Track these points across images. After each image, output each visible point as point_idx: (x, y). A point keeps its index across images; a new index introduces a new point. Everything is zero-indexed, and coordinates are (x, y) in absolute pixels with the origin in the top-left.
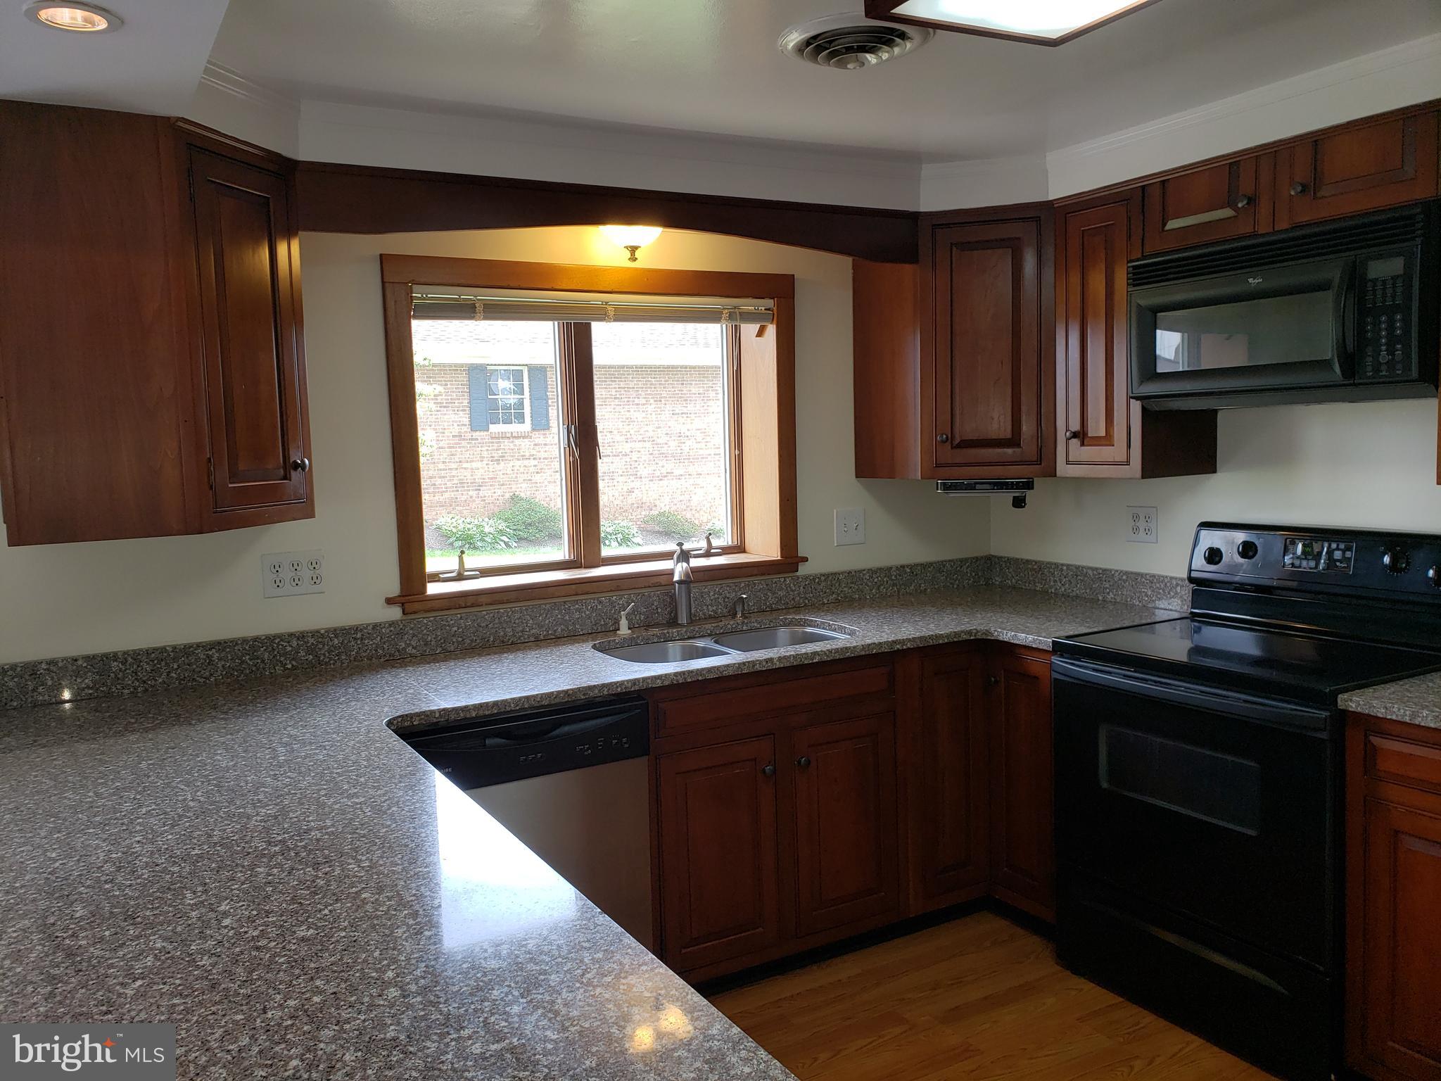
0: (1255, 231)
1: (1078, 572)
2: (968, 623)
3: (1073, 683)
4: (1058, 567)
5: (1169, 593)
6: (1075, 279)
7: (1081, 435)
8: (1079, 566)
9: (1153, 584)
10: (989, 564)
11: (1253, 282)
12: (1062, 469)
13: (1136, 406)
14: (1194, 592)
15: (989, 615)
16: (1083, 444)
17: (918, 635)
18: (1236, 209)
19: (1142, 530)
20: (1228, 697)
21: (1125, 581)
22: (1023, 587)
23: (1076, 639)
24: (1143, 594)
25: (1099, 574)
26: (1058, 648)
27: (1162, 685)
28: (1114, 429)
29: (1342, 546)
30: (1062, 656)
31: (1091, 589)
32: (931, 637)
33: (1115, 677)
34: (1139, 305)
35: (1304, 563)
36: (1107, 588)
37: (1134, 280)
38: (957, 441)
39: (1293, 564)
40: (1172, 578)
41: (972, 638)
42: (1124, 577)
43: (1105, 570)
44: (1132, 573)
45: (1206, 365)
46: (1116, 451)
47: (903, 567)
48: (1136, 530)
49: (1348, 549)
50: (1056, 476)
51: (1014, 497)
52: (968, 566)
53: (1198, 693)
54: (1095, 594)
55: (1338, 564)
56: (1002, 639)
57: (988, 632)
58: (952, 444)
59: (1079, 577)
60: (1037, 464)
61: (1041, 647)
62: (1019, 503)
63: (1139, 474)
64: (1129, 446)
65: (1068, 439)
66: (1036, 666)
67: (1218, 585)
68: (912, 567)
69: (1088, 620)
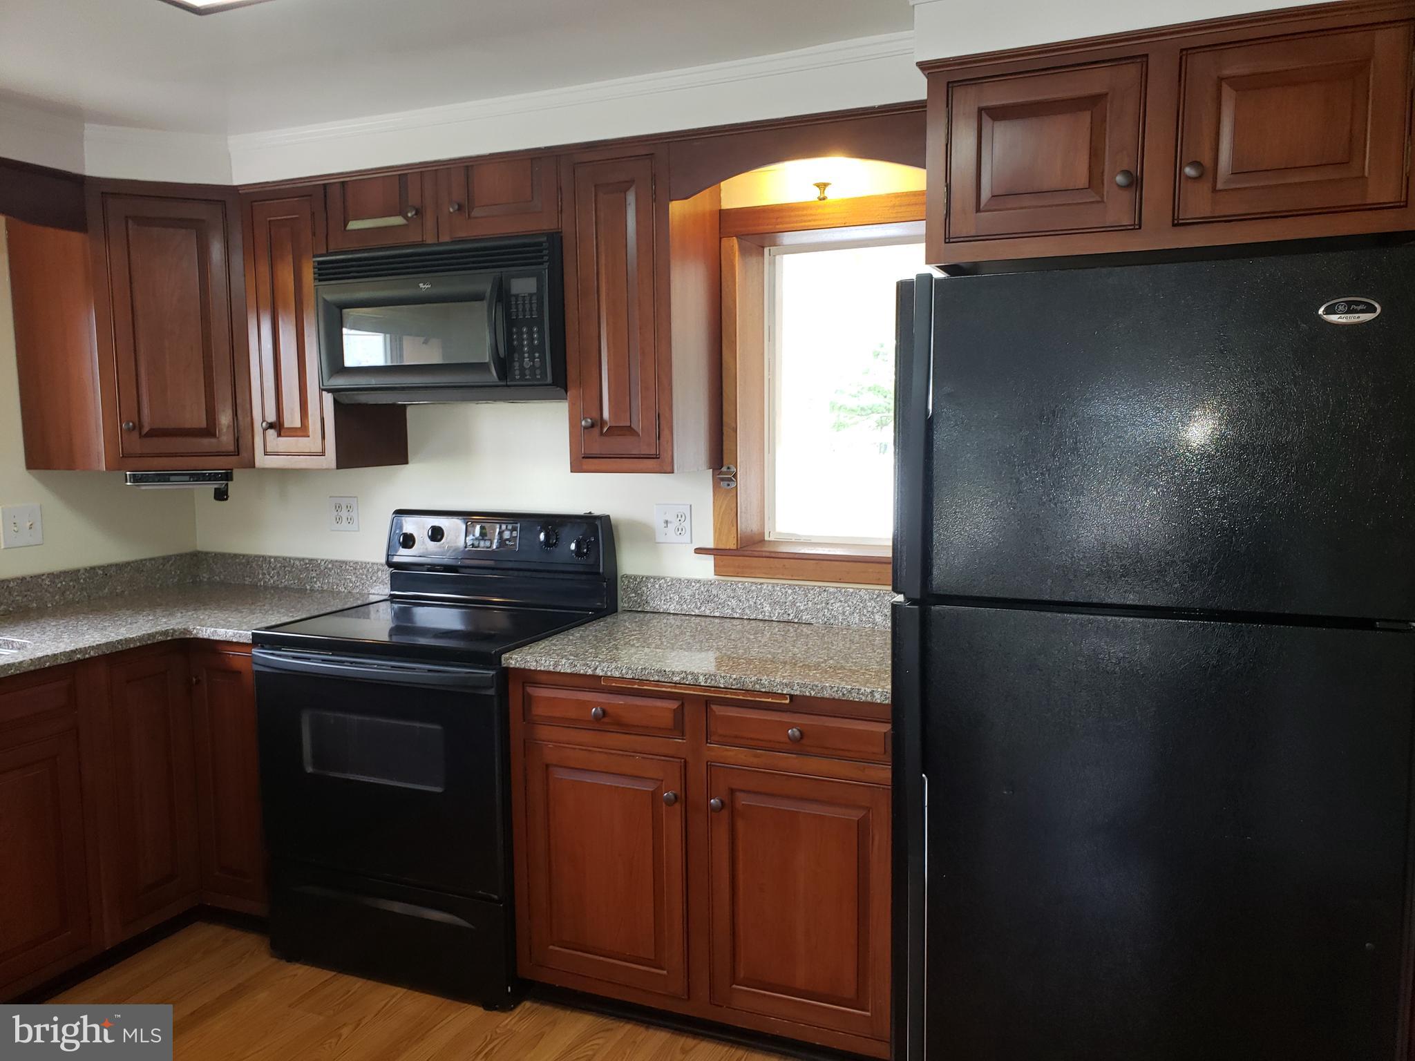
0: (423, 241)
1: (286, 564)
2: (166, 623)
3: (273, 673)
4: (266, 560)
5: (371, 579)
6: (264, 269)
7: (277, 426)
8: (286, 558)
9: (357, 571)
10: (196, 559)
11: (424, 287)
12: (261, 460)
13: (328, 398)
14: (392, 575)
15: (190, 613)
16: (279, 435)
17: (104, 641)
18: (406, 217)
19: (344, 519)
20: (415, 669)
21: (330, 570)
22: (233, 582)
23: (276, 629)
24: (348, 581)
25: (306, 564)
26: (258, 640)
27: (359, 665)
28: (308, 421)
29: (510, 527)
30: (262, 647)
31: (299, 580)
32: (119, 642)
33: (314, 663)
34: (325, 300)
35: (482, 543)
36: (314, 577)
37: (320, 275)
38: (146, 430)
39: (473, 545)
40: (373, 564)
41: (169, 638)
42: (330, 566)
43: (311, 560)
44: (336, 561)
45: (408, 361)
46: (311, 443)
47: (93, 568)
48: (339, 520)
49: (514, 529)
50: (254, 467)
51: (215, 489)
52: (172, 564)
53: (390, 668)
54: (303, 584)
55: (507, 542)
56: (201, 637)
57: (186, 631)
58: (140, 434)
59: (287, 569)
60: (235, 455)
61: (241, 641)
62: (221, 495)
63: (333, 464)
64: (323, 437)
65: (265, 430)
66: (237, 659)
67: (413, 567)
68: (105, 568)
69: (293, 610)
